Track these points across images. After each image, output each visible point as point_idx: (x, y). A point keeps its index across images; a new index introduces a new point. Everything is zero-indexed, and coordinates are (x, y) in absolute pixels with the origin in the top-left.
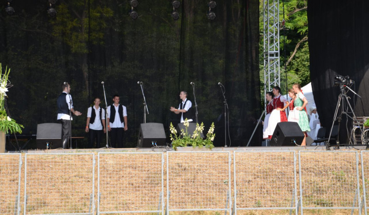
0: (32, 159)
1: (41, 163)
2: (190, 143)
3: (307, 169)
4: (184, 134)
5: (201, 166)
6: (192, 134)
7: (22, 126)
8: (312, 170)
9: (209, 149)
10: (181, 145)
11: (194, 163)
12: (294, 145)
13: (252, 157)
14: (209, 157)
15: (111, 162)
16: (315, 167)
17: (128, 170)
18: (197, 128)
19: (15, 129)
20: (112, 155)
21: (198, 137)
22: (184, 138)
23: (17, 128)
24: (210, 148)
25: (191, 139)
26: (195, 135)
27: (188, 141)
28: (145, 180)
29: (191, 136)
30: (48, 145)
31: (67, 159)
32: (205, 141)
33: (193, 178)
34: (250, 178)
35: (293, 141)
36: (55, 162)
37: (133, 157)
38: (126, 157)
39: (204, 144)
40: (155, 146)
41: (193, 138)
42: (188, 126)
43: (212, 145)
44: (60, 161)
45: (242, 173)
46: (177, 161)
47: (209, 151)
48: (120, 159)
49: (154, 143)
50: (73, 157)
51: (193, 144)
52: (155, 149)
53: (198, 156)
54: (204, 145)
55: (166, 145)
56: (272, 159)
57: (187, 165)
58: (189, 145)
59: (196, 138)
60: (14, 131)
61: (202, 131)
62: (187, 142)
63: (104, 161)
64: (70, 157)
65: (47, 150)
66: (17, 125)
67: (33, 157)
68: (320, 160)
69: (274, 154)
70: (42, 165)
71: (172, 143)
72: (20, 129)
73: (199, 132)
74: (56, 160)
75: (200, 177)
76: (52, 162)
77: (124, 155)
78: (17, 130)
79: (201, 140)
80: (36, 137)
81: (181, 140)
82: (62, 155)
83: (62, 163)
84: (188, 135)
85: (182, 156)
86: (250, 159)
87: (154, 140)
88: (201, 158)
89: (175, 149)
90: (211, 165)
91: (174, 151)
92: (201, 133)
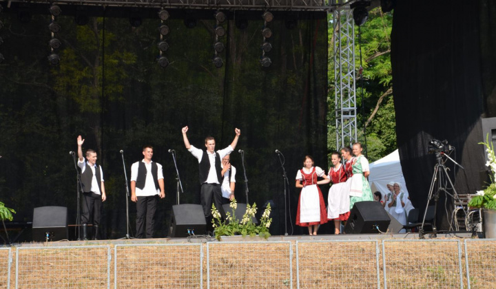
0: (26, 255)
1: (38, 259)
2: (238, 230)
3: (394, 264)
4: (231, 219)
5: (252, 261)
6: (241, 218)
7: (13, 211)
8: (400, 265)
9: (263, 239)
10: (227, 233)
11: (244, 257)
12: (377, 232)
13: (321, 249)
14: (264, 250)
15: (132, 257)
16: (404, 262)
17: (156, 268)
18: (247, 211)
19: (4, 215)
20: (134, 249)
21: (250, 223)
22: (230, 223)
23: (6, 213)
24: (266, 237)
25: (240, 225)
26: (246, 219)
27: (236, 228)
28: (178, 282)
29: (239, 222)
30: (48, 235)
31: (73, 255)
32: (259, 227)
33: (242, 277)
34: (319, 277)
35: (375, 227)
36: (58, 259)
37: (163, 250)
38: (153, 251)
39: (257, 231)
40: (192, 235)
41: (242, 224)
42: (235, 208)
43: (267, 233)
44: (64, 257)
45: (307, 270)
46: (221, 255)
47: (264, 241)
48: (144, 253)
49: (191, 231)
50: (81, 252)
51: (242, 232)
52: (192, 240)
53: (248, 248)
54: (257, 234)
55: (206, 234)
56: (347, 252)
57: (234, 260)
58: (238, 234)
59: (246, 224)
60: (2, 217)
61: (254, 214)
62: (234, 230)
63: (123, 256)
64: (77, 251)
65: (46, 243)
66: (6, 209)
67: (28, 253)
68: (410, 252)
69: (349, 244)
70: (39, 263)
71: (214, 231)
72: (10, 215)
73: (250, 215)
74: (59, 256)
75: (251, 276)
76: (53, 258)
77: (150, 248)
78: (6, 217)
79: (253, 227)
80: (31, 225)
81: (226, 227)
82: (66, 249)
83: (67, 259)
84: (236, 220)
85: (227, 248)
86: (318, 252)
87: (191, 227)
88: (253, 250)
89: (219, 240)
90: (266, 260)
91: (217, 242)
92: (252, 217)
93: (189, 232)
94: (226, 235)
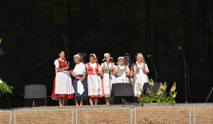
0: (21, 115)
1: (28, 118)
2: (155, 100)
4: (150, 92)
5: (164, 120)
6: (156, 92)
7: (12, 87)
9: (171, 105)
10: (147, 101)
11: (159, 117)
13: (210, 112)
14: (172, 112)
15: (87, 117)
18: (160, 87)
19: (6, 90)
20: (88, 111)
21: (162, 95)
22: (149, 95)
23: (8, 89)
24: (173, 104)
25: (156, 96)
26: (160, 93)
27: (153, 98)
29: (156, 94)
30: (34, 103)
31: (50, 115)
32: (168, 98)
36: (40, 118)
37: (106, 112)
38: (100, 113)
39: (167, 100)
40: (125, 102)
41: (157, 96)
42: (153, 85)
43: (174, 102)
44: (44, 116)
46: (143, 116)
47: (172, 107)
48: (95, 114)
49: (124, 100)
50: (55, 113)
51: (158, 101)
52: (125, 106)
53: (162, 111)
54: (167, 102)
57: (152, 119)
58: (154, 102)
59: (160, 96)
60: (5, 91)
61: (165, 89)
62: (152, 99)
63: (81, 116)
64: (52, 113)
65: (33, 108)
66: (7, 86)
67: (22, 114)
70: (29, 120)
72: (10, 90)
73: (162, 90)
74: (41, 116)
76: (37, 118)
77: (98, 111)
78: (8, 91)
79: (164, 97)
80: (23, 96)
81: (147, 97)
82: (45, 112)
83: (46, 118)
84: (153, 93)
85: (148, 111)
86: (208, 114)
87: (124, 97)
88: (164, 112)
89: (142, 106)
90: (174, 119)
91: (141, 107)
92: (164, 91)
93: (123, 101)
94: (147, 103)
